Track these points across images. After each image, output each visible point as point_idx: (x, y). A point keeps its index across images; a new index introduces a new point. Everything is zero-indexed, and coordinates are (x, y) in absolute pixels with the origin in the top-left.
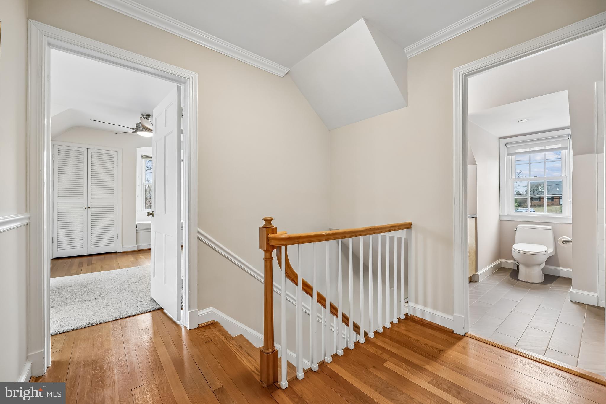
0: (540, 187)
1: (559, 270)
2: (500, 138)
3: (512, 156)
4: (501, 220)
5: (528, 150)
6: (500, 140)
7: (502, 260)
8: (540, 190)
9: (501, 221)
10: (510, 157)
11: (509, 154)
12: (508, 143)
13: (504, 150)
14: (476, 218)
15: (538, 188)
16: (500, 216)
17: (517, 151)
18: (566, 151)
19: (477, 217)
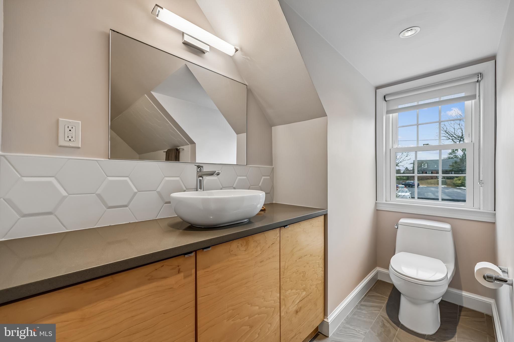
0: (423, 165)
1: (461, 296)
2: (377, 88)
3: (393, 114)
4: (377, 210)
5: (416, 104)
6: (377, 90)
7: (378, 269)
8: (423, 166)
9: (377, 212)
10: (391, 115)
11: (388, 112)
12: (387, 95)
13: (382, 105)
14: (326, 216)
15: (421, 165)
16: (376, 203)
17: (400, 107)
18: (473, 101)
19: (327, 214)
